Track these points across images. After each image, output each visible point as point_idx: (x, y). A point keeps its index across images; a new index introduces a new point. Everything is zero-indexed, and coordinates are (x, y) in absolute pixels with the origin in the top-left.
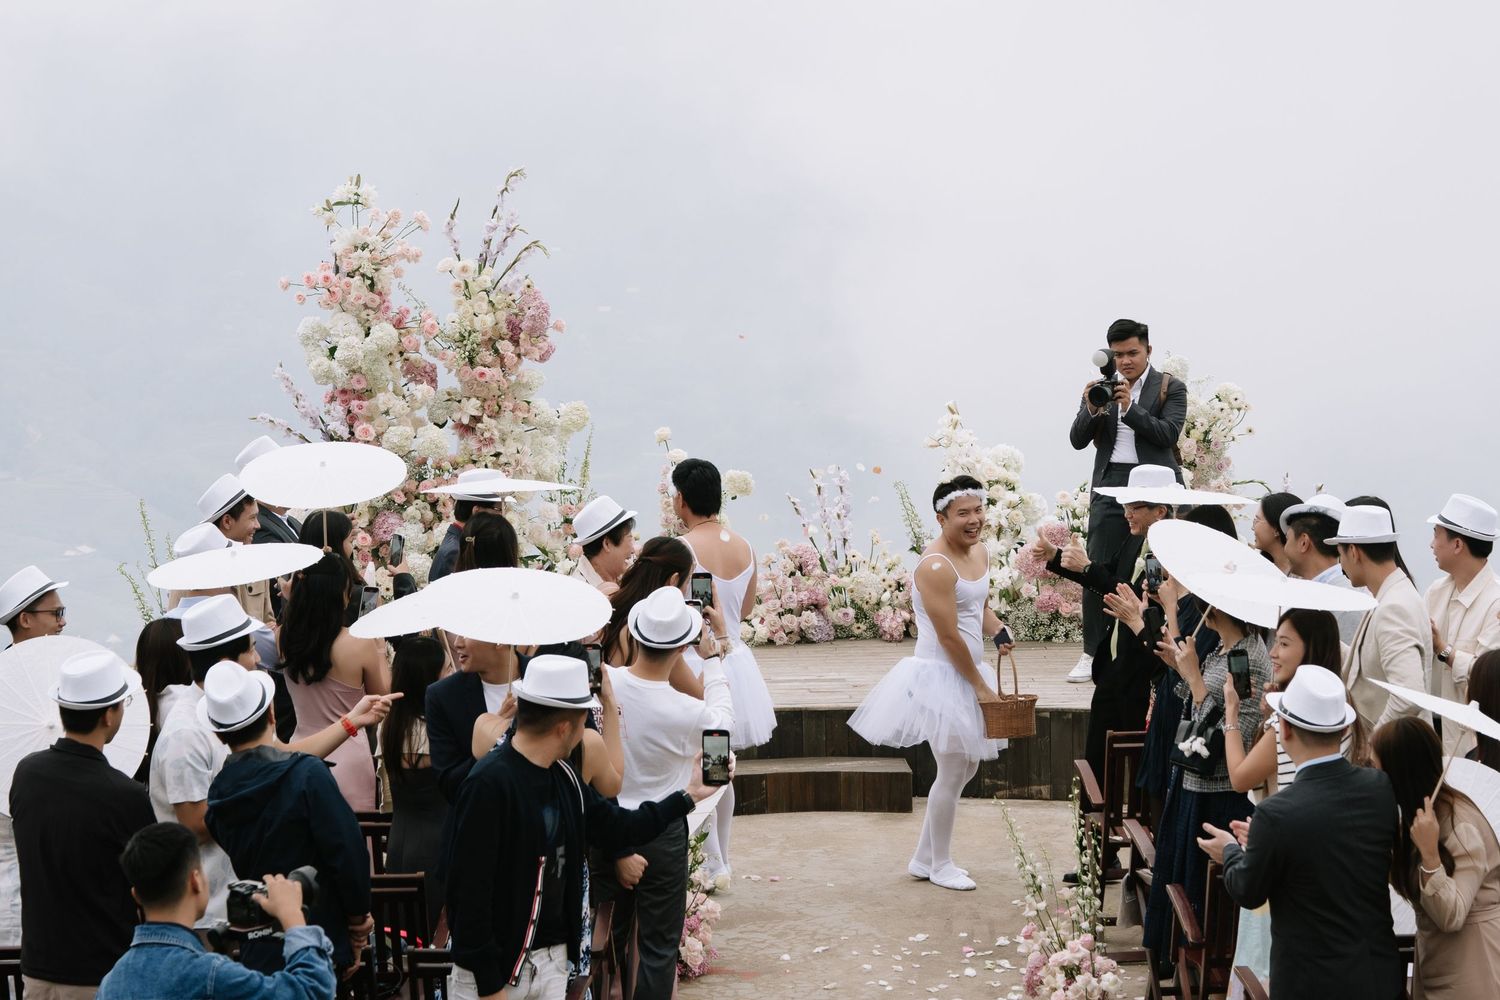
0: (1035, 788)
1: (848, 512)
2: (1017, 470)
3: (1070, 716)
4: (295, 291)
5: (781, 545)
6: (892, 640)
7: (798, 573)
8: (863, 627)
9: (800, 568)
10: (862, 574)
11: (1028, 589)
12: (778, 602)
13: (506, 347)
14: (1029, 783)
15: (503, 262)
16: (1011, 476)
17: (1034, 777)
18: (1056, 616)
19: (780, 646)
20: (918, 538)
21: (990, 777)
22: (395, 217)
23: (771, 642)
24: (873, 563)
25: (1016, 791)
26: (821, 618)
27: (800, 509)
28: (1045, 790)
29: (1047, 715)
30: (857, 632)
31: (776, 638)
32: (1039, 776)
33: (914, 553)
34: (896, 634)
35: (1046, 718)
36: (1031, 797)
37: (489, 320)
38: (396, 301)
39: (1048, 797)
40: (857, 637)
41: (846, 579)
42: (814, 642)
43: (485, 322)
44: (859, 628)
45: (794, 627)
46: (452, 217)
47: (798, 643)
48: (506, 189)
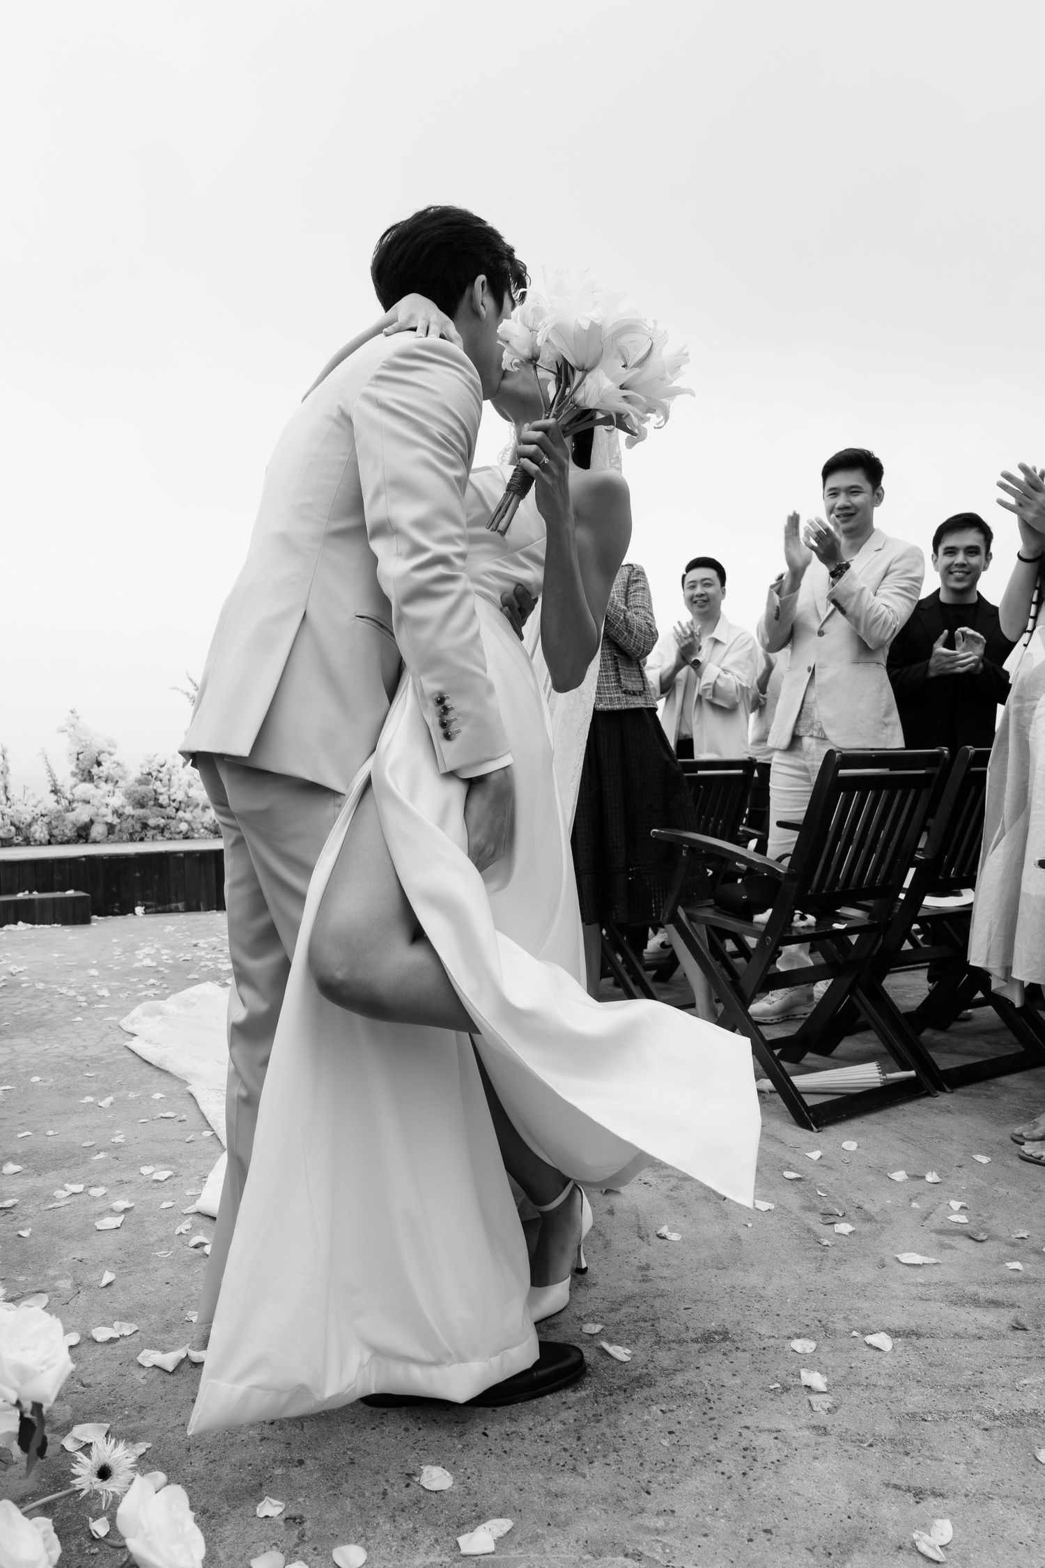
0: (173, 905)
1: (8, 770)
2: (115, 747)
3: (198, 855)
6: (41, 844)
8: (20, 839)
10: (20, 807)
14: (170, 902)
16: (111, 750)
17: (173, 897)
20: (55, 785)
21: (141, 900)
24: (25, 802)
25: (160, 908)
28: (181, 905)
29: (182, 855)
30: (16, 842)
32: (176, 896)
33: (52, 794)
34: (43, 841)
35: (180, 857)
36: (171, 911)
39: (183, 910)
40: (17, 845)
41: (9, 810)
44: (17, 839)
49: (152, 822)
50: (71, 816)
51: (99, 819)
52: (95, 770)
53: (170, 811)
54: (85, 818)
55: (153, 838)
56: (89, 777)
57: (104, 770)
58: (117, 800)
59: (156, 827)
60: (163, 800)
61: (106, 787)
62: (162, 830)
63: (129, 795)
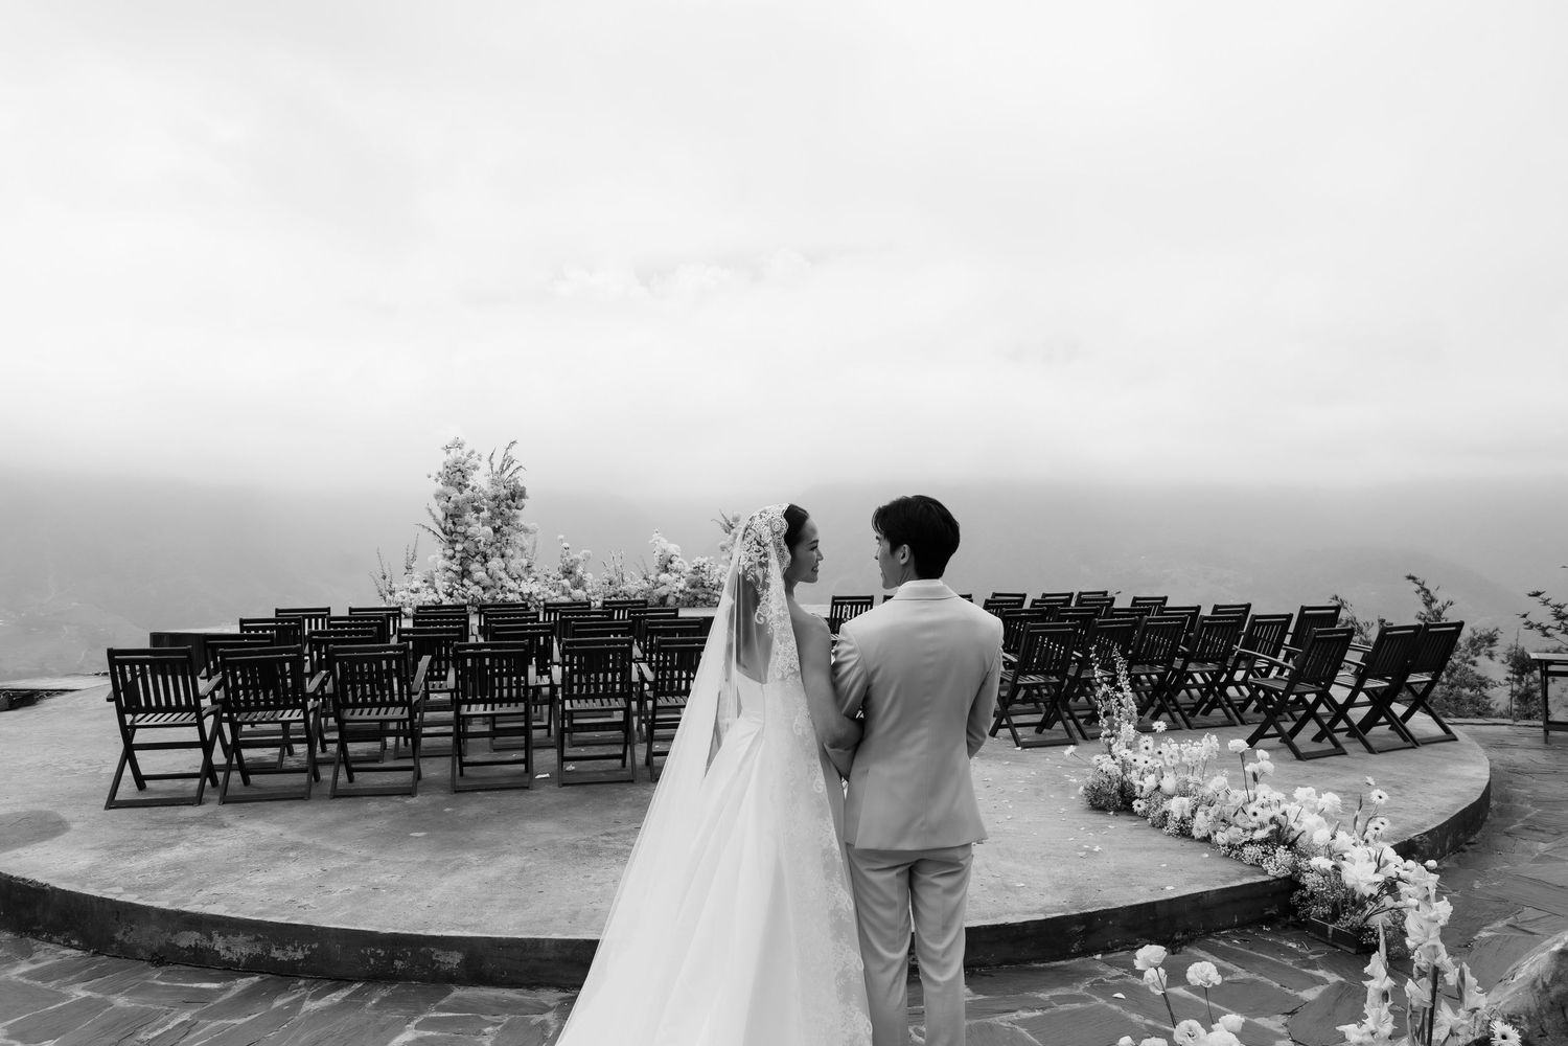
2: (680, 553)
4: (432, 479)
10: (629, 586)
11: (688, 589)
13: (510, 502)
15: (507, 473)
16: (677, 554)
18: (696, 598)
20: (647, 574)
22: (473, 452)
24: (631, 583)
33: (647, 581)
37: (505, 491)
38: (471, 483)
43: (504, 492)
46: (491, 455)
48: (510, 447)
49: (700, 596)
50: (657, 591)
51: (672, 594)
52: (669, 566)
53: (710, 590)
54: (665, 593)
55: (701, 606)
56: (666, 570)
57: (675, 565)
58: (681, 585)
59: (703, 599)
60: (706, 584)
61: (676, 576)
62: (705, 601)
63: (689, 582)
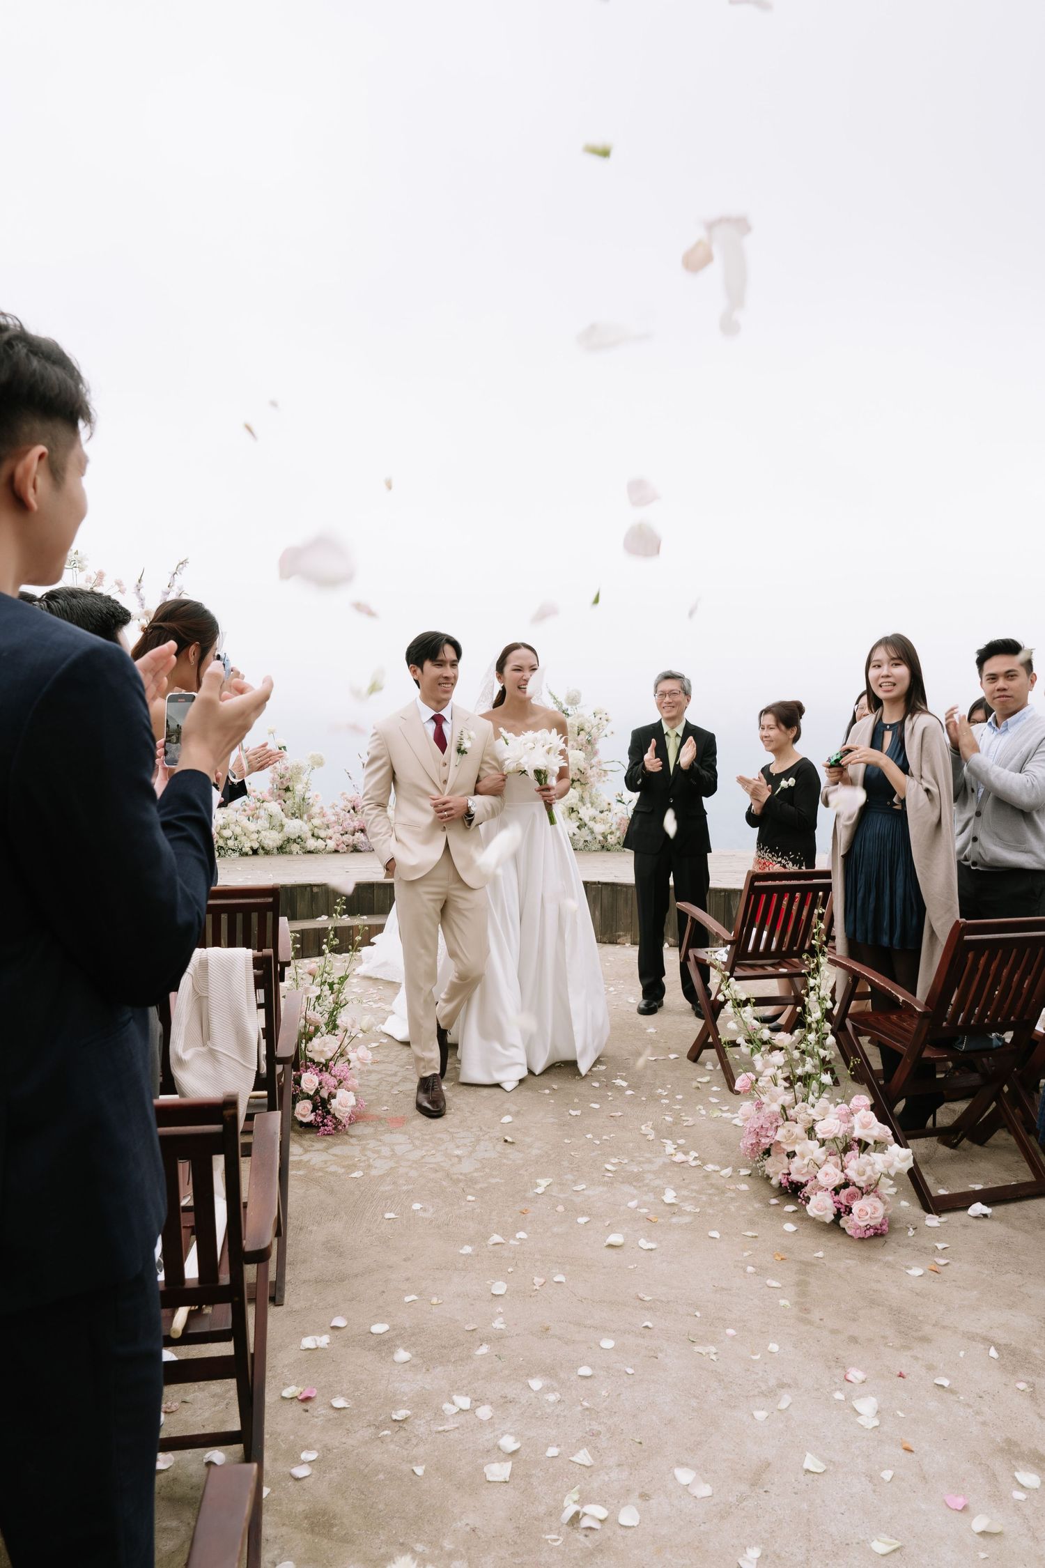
5: (343, 794)
7: (352, 811)
9: (354, 808)
12: (341, 828)
19: (342, 853)
23: (336, 851)
26: (365, 837)
27: (351, 776)
31: (339, 849)
42: (361, 852)
45: (350, 842)
46: (140, 581)
47: (352, 852)
48: (176, 573)
